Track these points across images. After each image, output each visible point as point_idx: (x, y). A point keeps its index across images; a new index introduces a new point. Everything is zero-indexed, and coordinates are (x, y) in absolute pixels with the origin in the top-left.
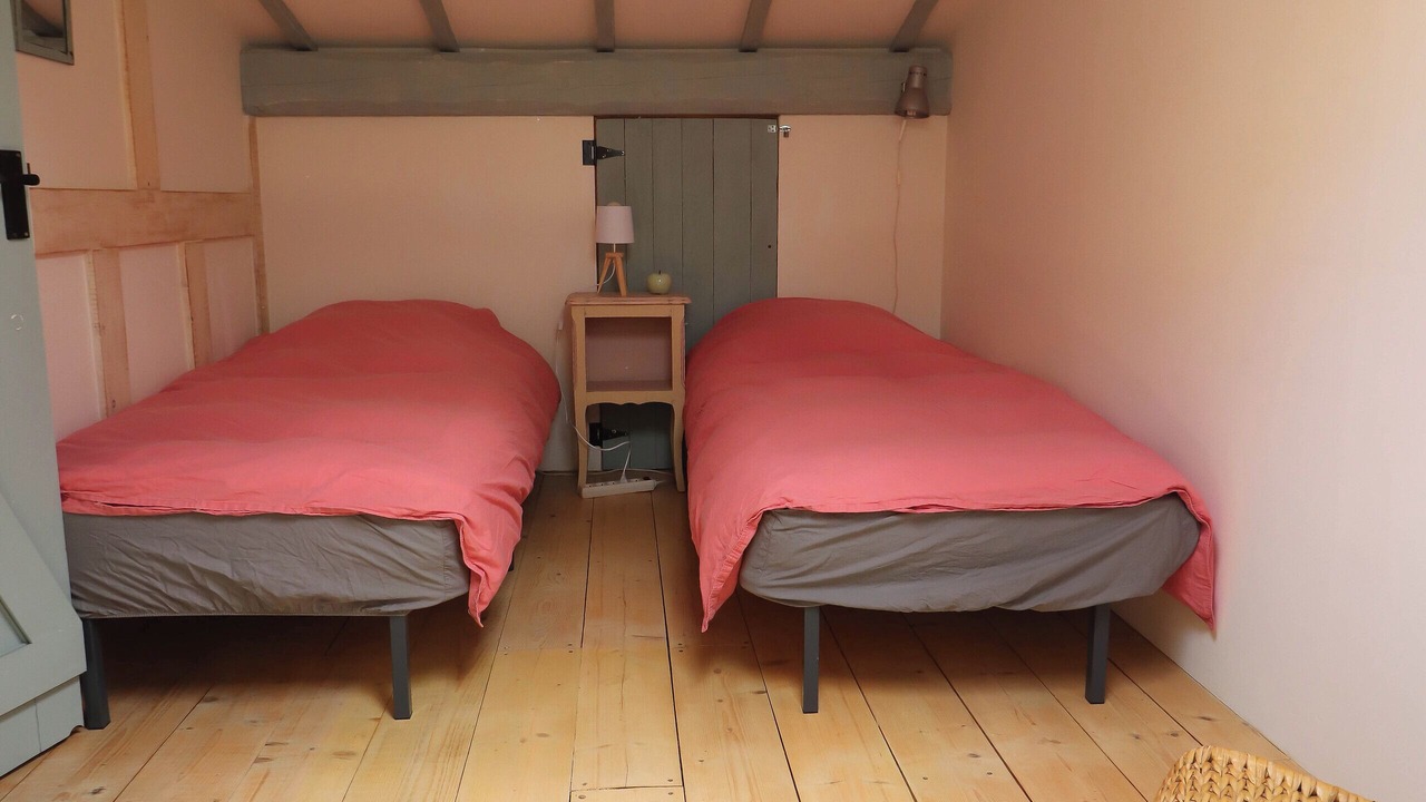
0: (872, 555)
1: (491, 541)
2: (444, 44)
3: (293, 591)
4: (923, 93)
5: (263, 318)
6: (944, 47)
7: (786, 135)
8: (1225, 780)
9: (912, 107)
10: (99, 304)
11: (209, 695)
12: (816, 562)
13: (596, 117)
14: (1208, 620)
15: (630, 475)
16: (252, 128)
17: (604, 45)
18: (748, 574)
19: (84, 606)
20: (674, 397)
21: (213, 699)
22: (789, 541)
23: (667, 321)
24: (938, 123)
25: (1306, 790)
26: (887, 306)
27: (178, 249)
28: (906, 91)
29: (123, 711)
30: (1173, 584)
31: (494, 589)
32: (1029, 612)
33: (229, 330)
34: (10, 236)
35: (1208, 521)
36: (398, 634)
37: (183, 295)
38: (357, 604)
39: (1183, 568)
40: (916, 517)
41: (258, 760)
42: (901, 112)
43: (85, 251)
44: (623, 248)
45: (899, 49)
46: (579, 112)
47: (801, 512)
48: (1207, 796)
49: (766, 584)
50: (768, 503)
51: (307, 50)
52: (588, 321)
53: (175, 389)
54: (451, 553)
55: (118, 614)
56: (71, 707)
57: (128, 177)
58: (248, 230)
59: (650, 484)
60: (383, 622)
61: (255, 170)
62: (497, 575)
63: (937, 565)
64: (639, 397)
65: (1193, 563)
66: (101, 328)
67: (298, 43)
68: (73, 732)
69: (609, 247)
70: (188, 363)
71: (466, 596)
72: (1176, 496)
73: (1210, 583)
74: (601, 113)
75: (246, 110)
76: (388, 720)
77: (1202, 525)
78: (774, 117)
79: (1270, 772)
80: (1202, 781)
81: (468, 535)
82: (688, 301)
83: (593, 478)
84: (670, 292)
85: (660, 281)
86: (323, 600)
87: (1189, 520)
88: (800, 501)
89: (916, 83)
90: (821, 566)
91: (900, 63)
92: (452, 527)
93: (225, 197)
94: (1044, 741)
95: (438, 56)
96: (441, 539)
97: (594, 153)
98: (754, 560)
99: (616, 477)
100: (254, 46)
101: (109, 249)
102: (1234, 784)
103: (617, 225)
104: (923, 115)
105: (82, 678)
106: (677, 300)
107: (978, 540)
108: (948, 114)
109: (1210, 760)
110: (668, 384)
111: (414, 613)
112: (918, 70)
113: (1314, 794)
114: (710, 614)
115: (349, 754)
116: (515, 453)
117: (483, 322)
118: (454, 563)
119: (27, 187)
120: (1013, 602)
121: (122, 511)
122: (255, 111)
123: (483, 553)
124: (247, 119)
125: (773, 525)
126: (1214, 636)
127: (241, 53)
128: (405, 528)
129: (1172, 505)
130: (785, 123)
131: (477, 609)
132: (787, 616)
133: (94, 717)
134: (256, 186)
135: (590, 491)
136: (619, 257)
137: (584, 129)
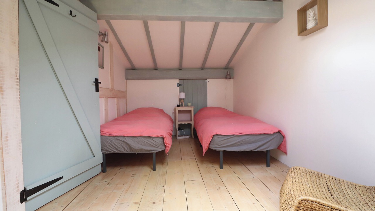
0: (231, 142)
1: (169, 141)
2: (156, 69)
3: (137, 148)
4: (229, 75)
5: (127, 111)
6: (232, 69)
7: (208, 82)
8: (299, 171)
9: (228, 77)
10: (105, 106)
11: (122, 168)
12: (222, 143)
13: (179, 80)
14: (286, 153)
15: (185, 136)
16: (126, 81)
17: (180, 69)
18: (211, 146)
19: (103, 151)
20: (192, 123)
21: (123, 168)
22: (217, 140)
23: (190, 111)
24: (232, 80)
25: (313, 172)
26: (225, 108)
27: (116, 99)
28: (227, 75)
29: (109, 170)
30: (279, 148)
31: (169, 149)
32: (257, 151)
33: (122, 113)
34: (96, 92)
35: (285, 136)
36: (154, 155)
37: (116, 106)
38: (148, 150)
39: (281, 144)
40: (238, 135)
41: (131, 177)
42: (226, 78)
43: (103, 97)
44: (183, 99)
45: (225, 69)
46: (177, 79)
47: (220, 135)
48: (297, 174)
49: (214, 147)
50: (214, 133)
51: (135, 70)
52: (178, 110)
53: (115, 120)
54: (163, 142)
55: (109, 153)
56: (100, 169)
57: (110, 87)
58: (125, 97)
59: (188, 137)
60: (152, 154)
61: (126, 88)
62: (170, 146)
63: (242, 144)
64: (186, 123)
65: (283, 143)
66: (105, 110)
67: (133, 69)
68: (100, 173)
69: (181, 99)
70: (116, 117)
71: (165, 150)
72: (279, 132)
73: (285, 147)
74: (180, 79)
75: (125, 79)
76: (152, 171)
77: (284, 137)
78: (207, 79)
79: (306, 170)
80: (295, 171)
81: (165, 139)
82: (194, 107)
83: (179, 136)
84: (191, 106)
85: (189, 104)
86: (142, 150)
87: (282, 136)
88: (219, 133)
89: (229, 73)
90: (223, 144)
91: (226, 71)
92: (163, 138)
93: (122, 92)
94: (261, 173)
95: (155, 70)
96: (161, 140)
97: (179, 85)
98: (212, 143)
99: (183, 136)
100: (127, 69)
101: (107, 97)
102: (301, 171)
103: (183, 96)
104: (230, 78)
105: (102, 163)
106: (192, 107)
107: (248, 139)
108: (233, 78)
109: (296, 168)
110: (191, 120)
111: (157, 152)
112: (229, 72)
113: (314, 173)
114: (204, 153)
115: (146, 176)
116: (170, 128)
117: (161, 111)
118: (163, 144)
119: (99, 84)
120: (254, 150)
121: (111, 135)
122: (127, 79)
123: (167, 143)
124: (126, 80)
125: (215, 137)
126: (287, 156)
127: (125, 70)
128: (156, 138)
129: (278, 133)
130: (208, 80)
131: (167, 152)
132: (217, 153)
133: (103, 171)
134: (126, 90)
135: (178, 138)
136: (183, 100)
137: (177, 81)
